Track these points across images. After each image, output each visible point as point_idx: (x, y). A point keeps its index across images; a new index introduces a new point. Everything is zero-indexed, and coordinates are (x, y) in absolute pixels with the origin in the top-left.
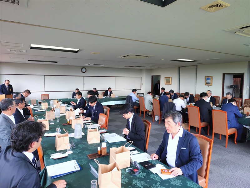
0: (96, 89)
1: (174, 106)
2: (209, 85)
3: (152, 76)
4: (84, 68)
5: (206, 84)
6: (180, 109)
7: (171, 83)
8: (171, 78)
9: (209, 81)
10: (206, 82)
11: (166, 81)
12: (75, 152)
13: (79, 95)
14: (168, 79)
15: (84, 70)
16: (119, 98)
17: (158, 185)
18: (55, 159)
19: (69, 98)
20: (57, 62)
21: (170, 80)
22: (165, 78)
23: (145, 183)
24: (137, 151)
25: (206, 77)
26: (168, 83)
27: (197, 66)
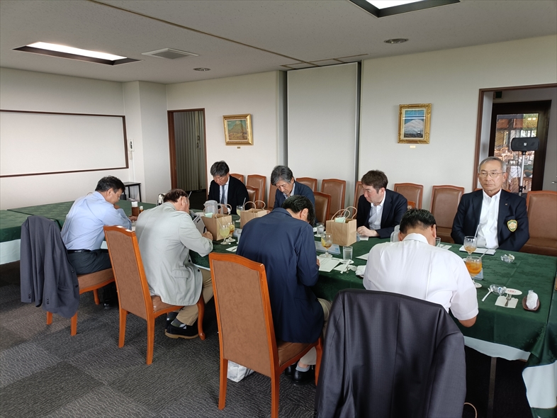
2: (416, 142)
3: (171, 113)
5: (402, 137)
7: (250, 137)
8: (252, 116)
9: (416, 125)
10: (404, 127)
11: (231, 133)
14: (238, 121)
21: (246, 128)
22: (225, 118)
25: (401, 107)
26: (238, 138)
27: (360, 64)
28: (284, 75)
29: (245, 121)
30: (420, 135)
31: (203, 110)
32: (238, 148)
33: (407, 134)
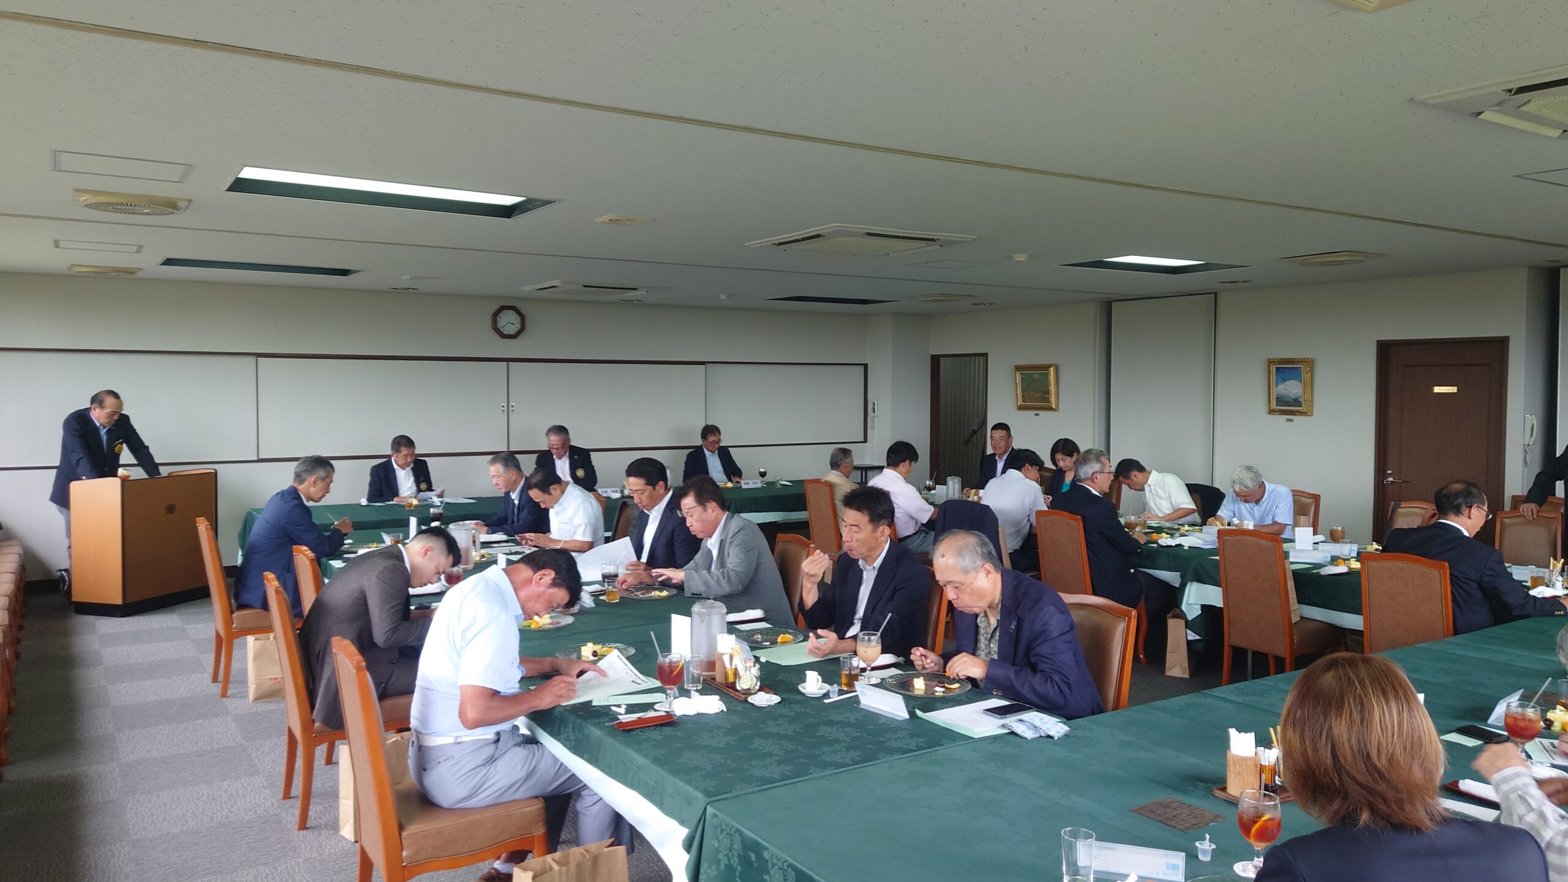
2: (1292, 413)
3: (935, 360)
4: (513, 309)
5: (1274, 406)
7: (1053, 399)
8: (1057, 368)
9: (1292, 388)
10: (1275, 391)
11: (1026, 391)
14: (1036, 374)
15: (509, 322)
21: (1048, 385)
22: (1018, 368)
25: (1271, 362)
26: (1036, 400)
27: (1216, 294)
28: (1107, 307)
29: (1047, 375)
30: (1297, 402)
31: (985, 355)
32: (1036, 415)
33: (1280, 400)
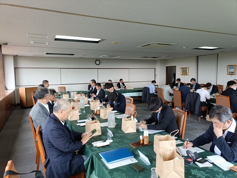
0: (111, 81)
1: (199, 97)
2: (232, 75)
3: (167, 67)
4: (98, 60)
5: (229, 73)
6: (204, 100)
7: (188, 73)
8: (188, 68)
9: (232, 70)
10: (229, 71)
11: (183, 72)
12: (114, 140)
13: (99, 87)
14: (185, 69)
15: (98, 62)
16: (134, 90)
17: (221, 175)
18: (99, 147)
19: (85, 90)
20: (73, 55)
21: (187, 71)
22: (181, 68)
23: (205, 173)
24: (179, 141)
25: (228, 66)
26: (185, 73)
27: (218, 54)
28: (198, 57)
30: (233, 73)
31: (176, 66)
32: (185, 76)
33: (230, 73)
